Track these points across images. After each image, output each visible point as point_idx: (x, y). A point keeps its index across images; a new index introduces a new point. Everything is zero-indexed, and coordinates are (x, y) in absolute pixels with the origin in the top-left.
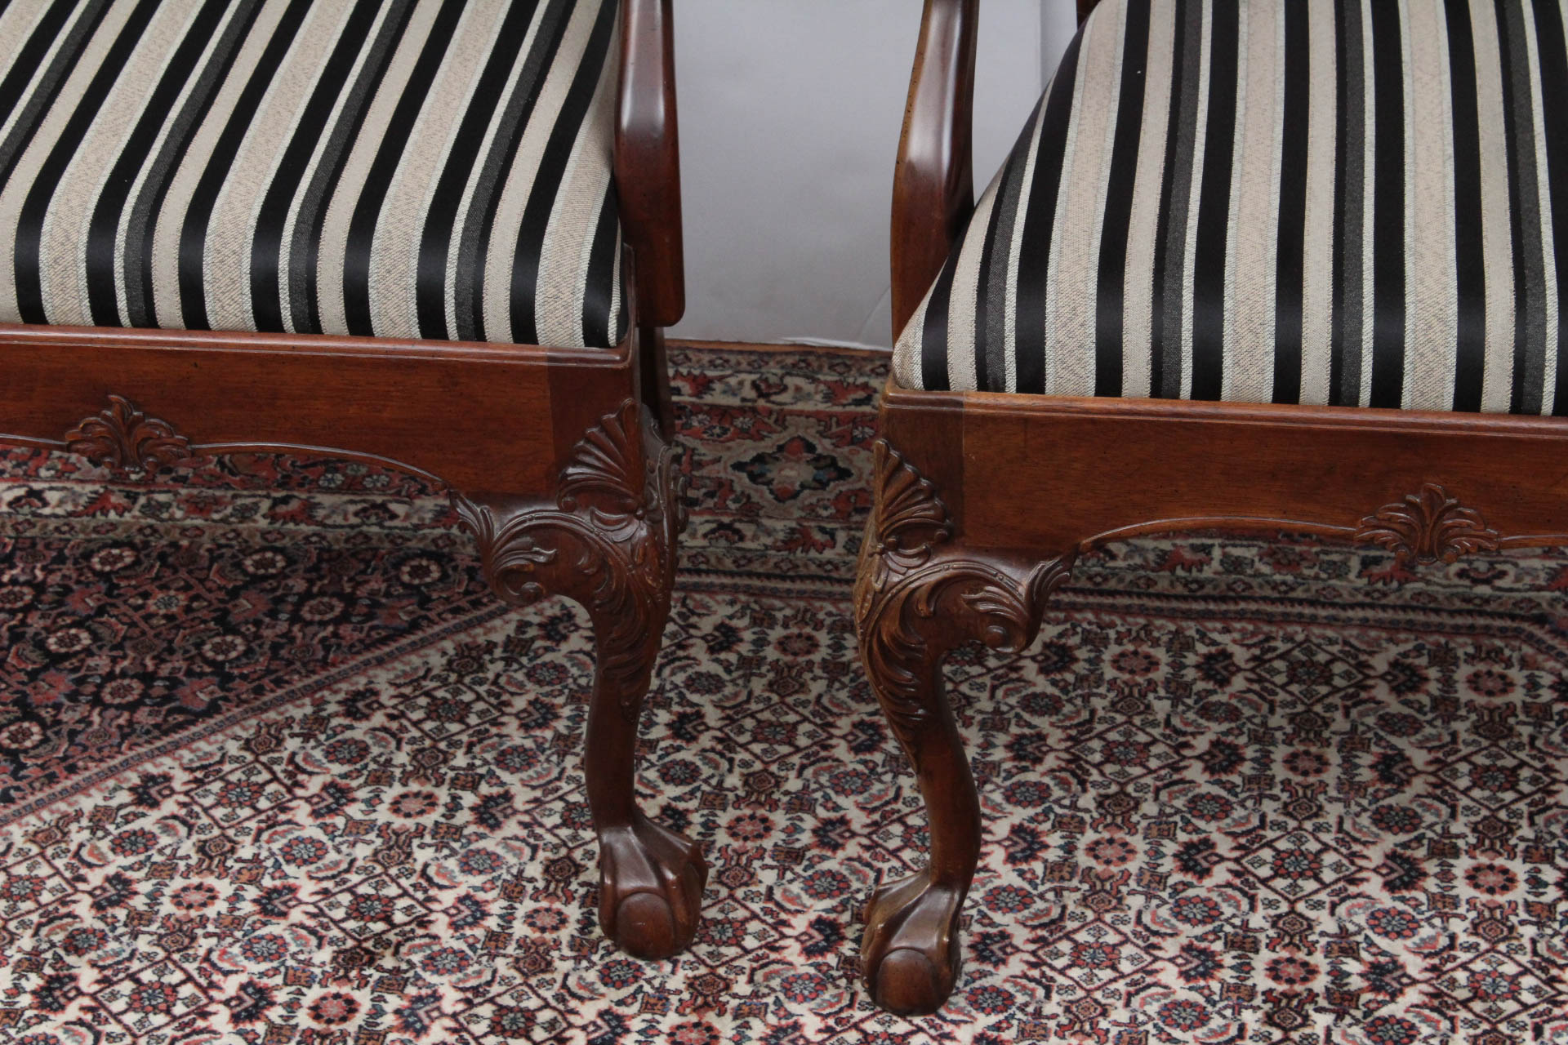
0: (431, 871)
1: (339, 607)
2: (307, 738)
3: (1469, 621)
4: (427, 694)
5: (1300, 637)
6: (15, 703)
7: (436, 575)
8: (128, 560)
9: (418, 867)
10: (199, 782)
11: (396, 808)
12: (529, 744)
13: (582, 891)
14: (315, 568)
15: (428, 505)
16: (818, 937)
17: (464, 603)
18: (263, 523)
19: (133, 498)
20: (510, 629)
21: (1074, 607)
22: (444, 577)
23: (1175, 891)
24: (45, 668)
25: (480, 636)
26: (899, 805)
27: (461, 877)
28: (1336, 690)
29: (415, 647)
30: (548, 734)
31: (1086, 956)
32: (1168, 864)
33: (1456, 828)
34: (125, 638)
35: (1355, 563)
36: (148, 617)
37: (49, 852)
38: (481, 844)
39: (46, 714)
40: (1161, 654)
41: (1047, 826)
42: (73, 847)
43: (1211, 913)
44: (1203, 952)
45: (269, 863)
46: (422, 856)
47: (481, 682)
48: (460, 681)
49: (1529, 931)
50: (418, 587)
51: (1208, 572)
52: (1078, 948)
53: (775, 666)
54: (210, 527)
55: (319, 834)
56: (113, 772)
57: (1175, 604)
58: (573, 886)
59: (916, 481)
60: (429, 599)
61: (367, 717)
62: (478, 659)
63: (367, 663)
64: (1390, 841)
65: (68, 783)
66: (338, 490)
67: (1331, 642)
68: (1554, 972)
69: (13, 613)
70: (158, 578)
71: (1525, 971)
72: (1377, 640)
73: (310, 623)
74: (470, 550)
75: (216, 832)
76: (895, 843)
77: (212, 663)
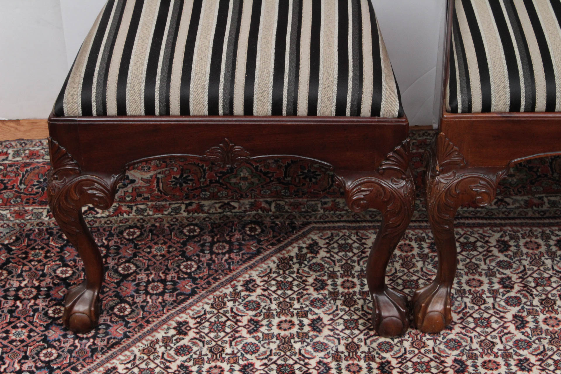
0: (303, 352)
1: (227, 246)
2: (234, 301)
4: (274, 279)
6: (115, 296)
7: (259, 230)
8: (138, 233)
9: (297, 351)
10: (200, 323)
11: (280, 327)
12: (320, 296)
13: (363, 355)
14: (212, 231)
15: (246, 202)
16: (458, 366)
17: (274, 241)
18: (185, 214)
19: (131, 207)
20: (296, 250)
21: (501, 225)
22: (263, 231)
24: (122, 281)
25: (285, 254)
26: (468, 310)
27: (315, 354)
29: (262, 261)
30: (326, 292)
34: (148, 266)
36: (154, 256)
37: (152, 357)
38: (317, 339)
39: (129, 299)
40: (540, 241)
41: (525, 313)
42: (160, 354)
45: (239, 354)
46: (297, 346)
47: (293, 273)
48: (284, 273)
50: (254, 236)
51: (545, 208)
52: (555, 362)
53: (401, 257)
55: (254, 341)
56: (164, 322)
57: (538, 221)
58: (359, 354)
60: (261, 241)
61: (254, 291)
62: (288, 263)
63: (246, 269)
65: (148, 328)
66: (209, 198)
70: (152, 240)
73: (218, 254)
74: (268, 219)
75: (214, 343)
76: (472, 325)
77: (186, 273)
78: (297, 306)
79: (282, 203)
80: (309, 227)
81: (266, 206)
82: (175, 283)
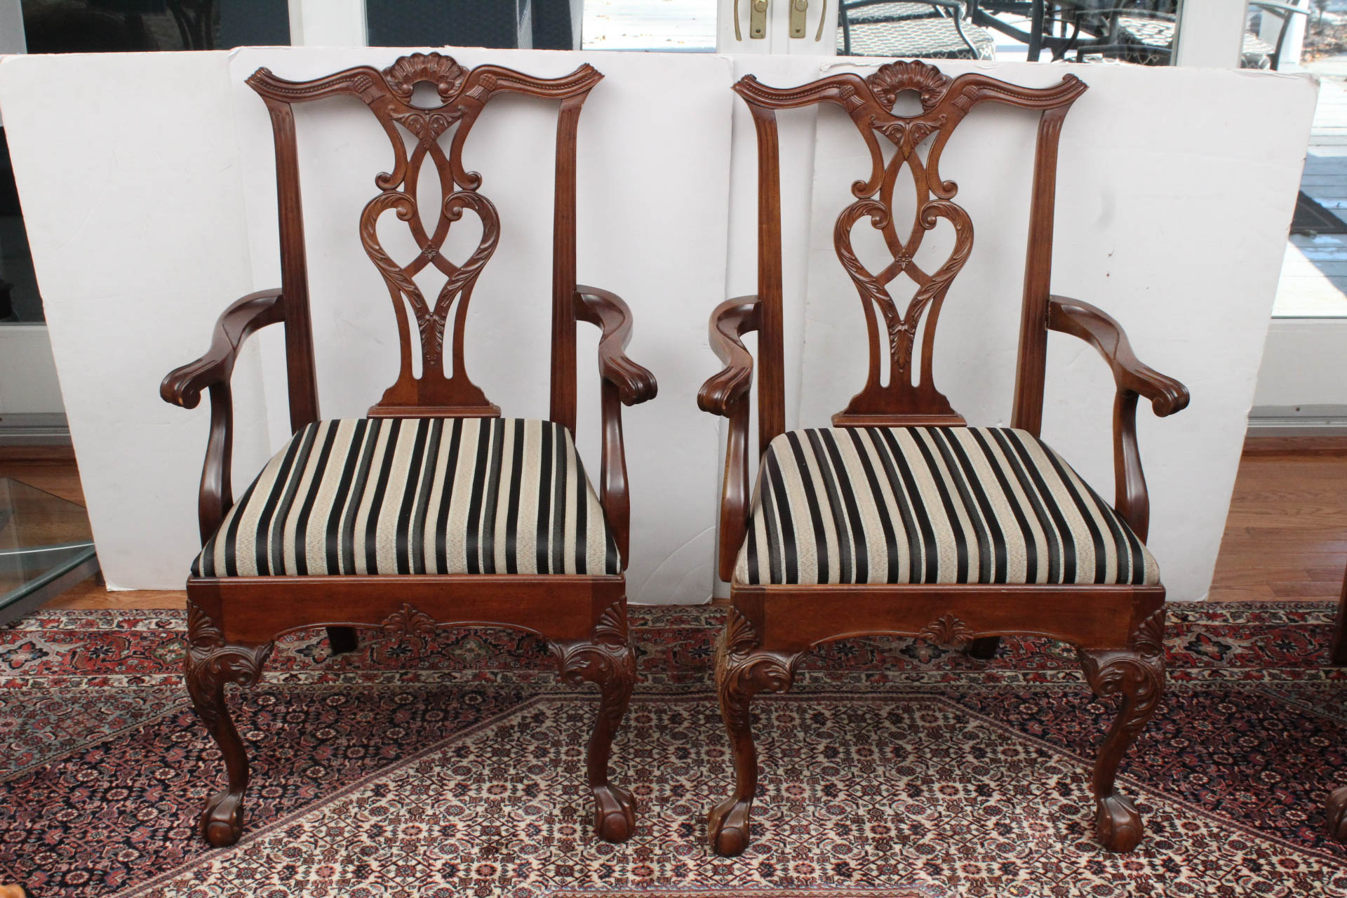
0: (512, 815)
1: (442, 715)
2: (443, 766)
3: (914, 695)
4: (490, 746)
5: (849, 705)
6: (310, 759)
7: (480, 700)
8: (343, 700)
9: (506, 814)
10: (401, 786)
11: (489, 791)
12: (540, 763)
13: (579, 819)
14: (427, 699)
15: (469, 673)
16: (684, 830)
17: (496, 710)
18: (399, 683)
19: (338, 676)
20: (519, 719)
22: (484, 701)
23: (825, 803)
24: (319, 745)
25: (506, 722)
26: (703, 779)
27: (525, 817)
28: (869, 724)
29: (479, 729)
30: (547, 759)
31: (796, 830)
32: (820, 794)
33: (931, 772)
34: (350, 731)
35: (863, 676)
36: (359, 723)
37: (343, 817)
38: (531, 803)
39: (325, 763)
40: (795, 715)
41: (767, 782)
42: (353, 814)
43: (843, 811)
44: (843, 825)
45: (441, 816)
46: (507, 809)
47: (513, 741)
48: (503, 740)
49: (969, 809)
50: (474, 705)
51: (805, 683)
52: (792, 828)
53: (636, 727)
54: (377, 685)
55: (459, 804)
56: (361, 784)
57: (795, 696)
58: (575, 817)
59: (745, 623)
60: (480, 710)
61: (467, 757)
62: (508, 732)
63: (460, 736)
64: (906, 779)
65: (343, 789)
66: (428, 669)
67: (862, 706)
69: (298, 724)
70: (357, 707)
71: (972, 823)
72: (880, 705)
73: (431, 721)
74: (492, 689)
75: (414, 805)
76: (706, 793)
77: (392, 739)
78: (512, 771)
79: (510, 674)
80: (537, 698)
81: (492, 677)
82: (378, 748)
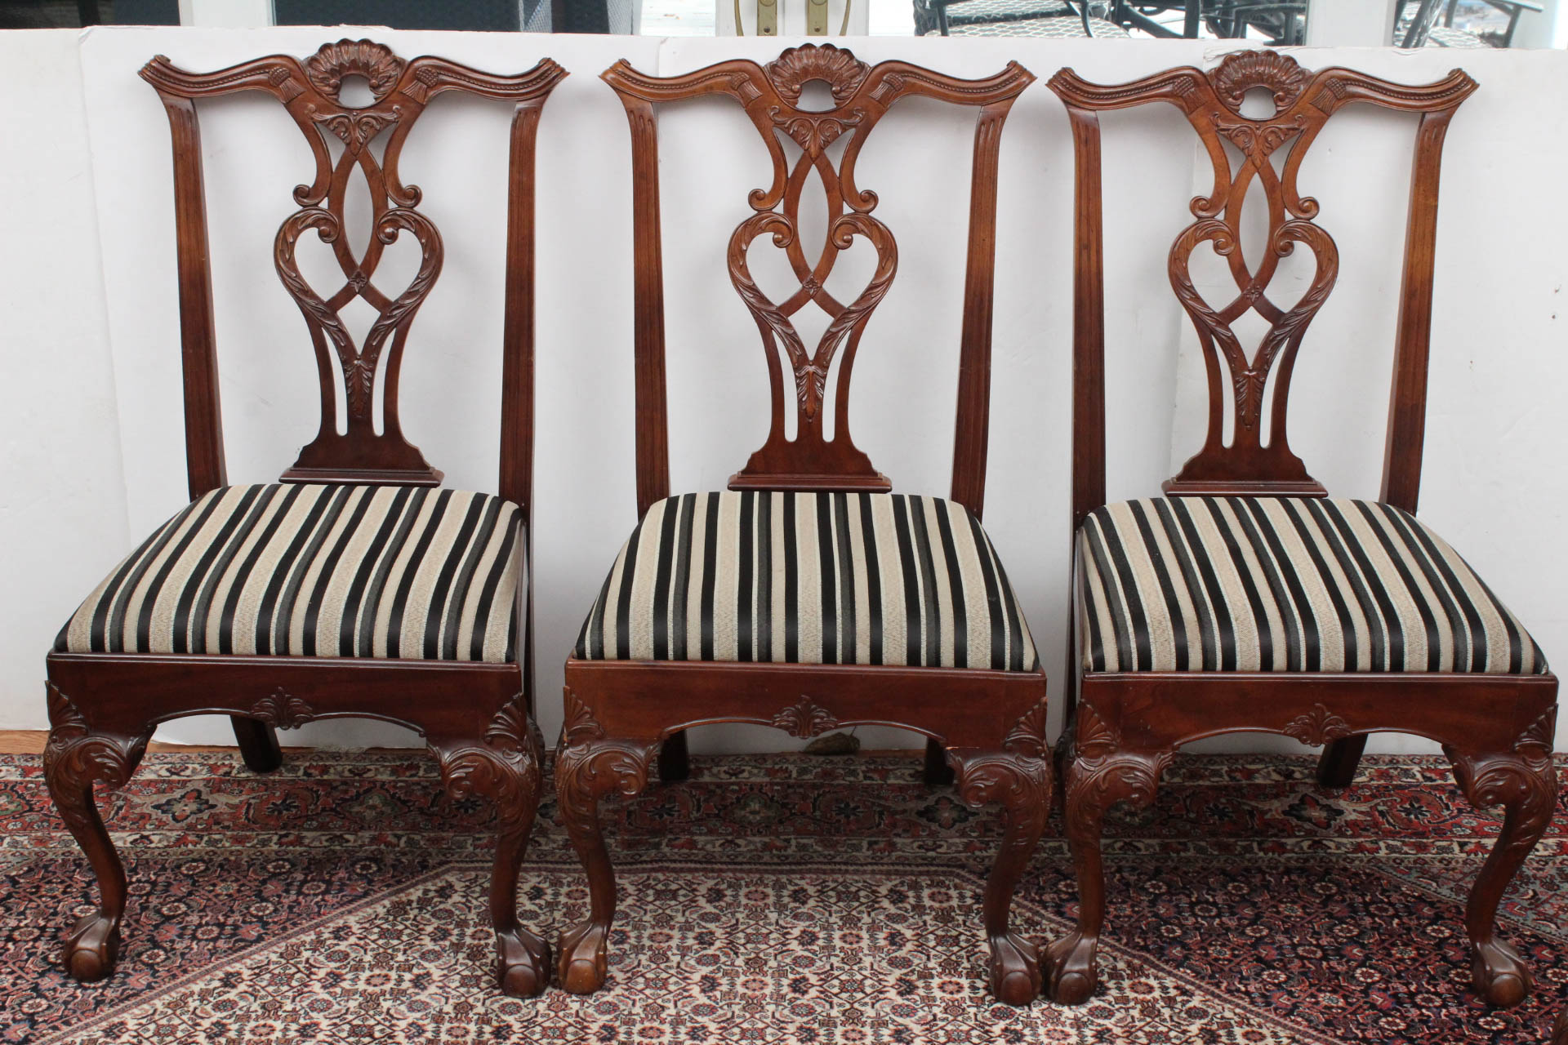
0: (392, 1012)
1: (323, 887)
2: (314, 950)
3: (926, 868)
4: (378, 926)
5: (841, 880)
6: (148, 940)
7: (375, 869)
8: (202, 868)
9: (385, 1010)
10: (258, 975)
11: (368, 982)
12: (437, 948)
13: (476, 1017)
14: (308, 868)
15: (366, 835)
16: (605, 1033)
17: (391, 882)
18: (276, 847)
19: (201, 838)
20: (420, 893)
21: (721, 870)
22: (379, 870)
23: (791, 1001)
24: (163, 923)
25: (403, 897)
26: (641, 969)
27: (408, 1014)
28: (862, 904)
29: (368, 904)
30: (447, 943)
31: (748, 1034)
32: (785, 990)
33: (931, 965)
34: (205, 906)
35: (865, 844)
36: (217, 896)
37: (178, 1012)
38: (417, 998)
39: (167, 945)
40: (769, 891)
41: (720, 974)
42: (191, 1009)
43: (811, 1011)
44: (809, 1029)
45: (302, 1012)
46: (385, 1005)
47: (407, 920)
48: (395, 919)
49: (973, 1010)
50: (365, 876)
51: (790, 851)
52: (743, 1031)
53: (565, 905)
54: (246, 850)
55: (327, 997)
56: (208, 972)
57: (774, 867)
58: (471, 1015)
60: (373, 881)
61: (346, 939)
62: (404, 909)
63: (342, 913)
64: (898, 973)
65: (184, 979)
66: (315, 830)
67: (857, 881)
68: (987, 1028)
69: (141, 896)
70: (220, 876)
71: (973, 1028)
72: (880, 880)
73: (309, 895)
74: (392, 856)
75: (270, 998)
76: (640, 987)
77: (256, 916)
78: (401, 957)
79: (417, 837)
80: (447, 866)
81: (394, 840)
82: (236, 927)
